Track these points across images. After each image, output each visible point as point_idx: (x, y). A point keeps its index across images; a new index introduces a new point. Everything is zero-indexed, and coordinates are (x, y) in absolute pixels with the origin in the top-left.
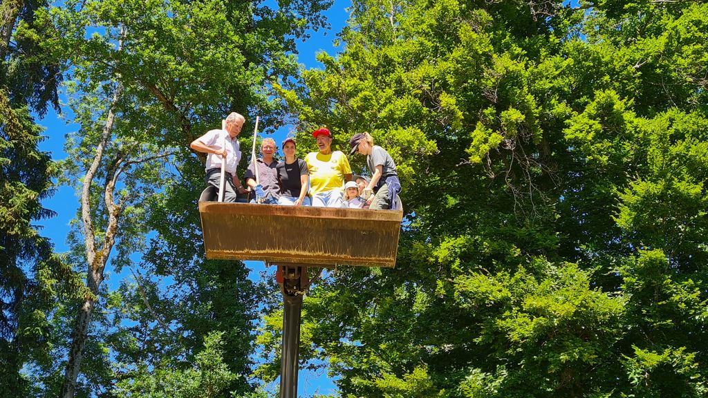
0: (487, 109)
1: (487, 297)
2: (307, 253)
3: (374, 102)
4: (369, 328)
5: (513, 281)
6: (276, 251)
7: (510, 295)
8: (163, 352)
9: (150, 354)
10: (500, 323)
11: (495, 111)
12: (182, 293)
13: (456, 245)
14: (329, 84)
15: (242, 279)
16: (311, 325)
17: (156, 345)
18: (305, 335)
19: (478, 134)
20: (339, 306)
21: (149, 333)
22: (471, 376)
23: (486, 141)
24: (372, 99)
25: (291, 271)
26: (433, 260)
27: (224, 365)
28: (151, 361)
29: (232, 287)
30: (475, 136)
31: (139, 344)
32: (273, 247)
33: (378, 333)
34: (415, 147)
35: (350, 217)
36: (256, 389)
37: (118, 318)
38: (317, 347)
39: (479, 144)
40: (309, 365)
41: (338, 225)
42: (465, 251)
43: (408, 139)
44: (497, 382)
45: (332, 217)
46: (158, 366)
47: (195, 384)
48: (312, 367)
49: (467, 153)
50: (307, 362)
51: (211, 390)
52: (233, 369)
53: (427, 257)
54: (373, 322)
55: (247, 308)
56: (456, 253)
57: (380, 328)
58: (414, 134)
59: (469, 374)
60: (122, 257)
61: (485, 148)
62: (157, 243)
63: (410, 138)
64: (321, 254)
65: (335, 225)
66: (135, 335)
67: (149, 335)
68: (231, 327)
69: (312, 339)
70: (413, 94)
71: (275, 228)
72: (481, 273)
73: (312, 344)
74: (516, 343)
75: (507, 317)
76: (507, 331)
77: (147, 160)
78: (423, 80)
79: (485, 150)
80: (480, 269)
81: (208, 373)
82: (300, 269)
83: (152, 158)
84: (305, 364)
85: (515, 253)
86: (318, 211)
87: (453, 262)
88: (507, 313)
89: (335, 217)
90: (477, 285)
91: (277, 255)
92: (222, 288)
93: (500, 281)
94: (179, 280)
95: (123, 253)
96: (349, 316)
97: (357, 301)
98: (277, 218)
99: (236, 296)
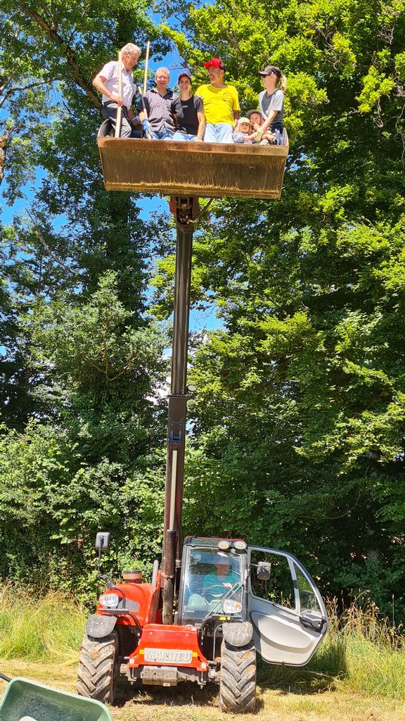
0: (381, 51)
1: (366, 248)
2: (198, 186)
3: (265, 45)
4: (255, 274)
5: (393, 231)
6: (169, 184)
7: (389, 245)
8: (58, 283)
9: (46, 286)
10: (376, 272)
11: (389, 53)
12: (76, 233)
13: (342, 194)
14: (219, 26)
15: (133, 218)
16: (200, 270)
17: (52, 277)
18: (196, 280)
19: (369, 80)
20: (227, 253)
21: (44, 265)
22: (348, 319)
23: (378, 87)
24: (263, 42)
25: (184, 201)
26: (318, 209)
27: (119, 303)
28: (47, 293)
29: (124, 227)
30: (367, 82)
31: (37, 277)
32: (166, 180)
33: (263, 278)
34: (304, 97)
35: (238, 152)
36: (149, 324)
37: (13, 252)
38: (206, 290)
39: (370, 92)
40: (198, 306)
41: (227, 160)
42: (349, 200)
43: (298, 88)
44: (371, 325)
45: (222, 152)
46: (55, 298)
47: (94, 320)
48: (201, 308)
49: (356, 101)
50: (197, 303)
51: (108, 325)
52: (127, 306)
53: (313, 207)
54: (259, 268)
55: (139, 247)
56: (340, 202)
57: (266, 274)
58: (304, 83)
59: (347, 316)
60: (14, 189)
61: (376, 95)
62: (48, 182)
63: (300, 87)
64: (211, 186)
65: (224, 160)
66: (30, 268)
67: (44, 267)
68: (125, 265)
69: (201, 284)
70: (305, 34)
71: (168, 162)
72: (363, 223)
73: (202, 288)
74: (391, 291)
75: (383, 267)
76: (383, 280)
77: (30, 86)
78: (317, 18)
79: (375, 98)
80: (362, 220)
81: (104, 310)
82: (191, 200)
83: (36, 84)
84: (195, 305)
85: (399, 202)
86: (209, 146)
87: (337, 211)
88: (384, 263)
89: (224, 152)
90: (358, 236)
91: (171, 187)
92: (115, 228)
93: (381, 231)
94: (72, 219)
95: (13, 186)
96: (236, 261)
97: (243, 248)
98: (170, 153)
99: (127, 236)
